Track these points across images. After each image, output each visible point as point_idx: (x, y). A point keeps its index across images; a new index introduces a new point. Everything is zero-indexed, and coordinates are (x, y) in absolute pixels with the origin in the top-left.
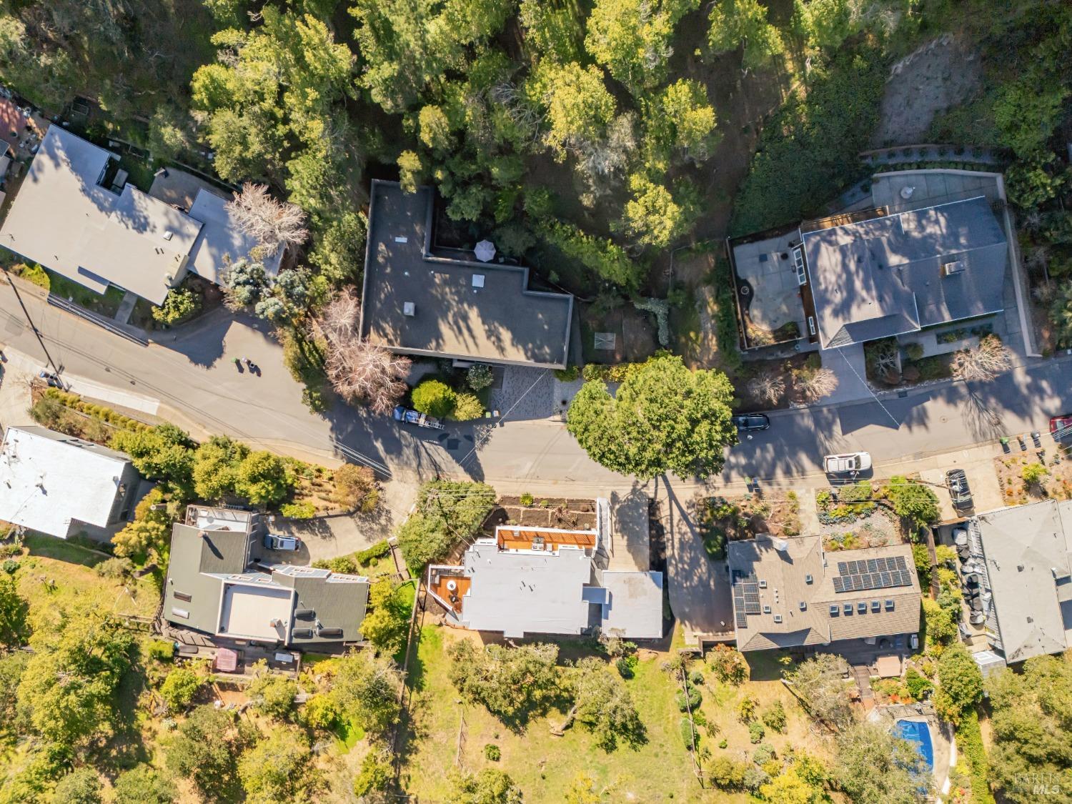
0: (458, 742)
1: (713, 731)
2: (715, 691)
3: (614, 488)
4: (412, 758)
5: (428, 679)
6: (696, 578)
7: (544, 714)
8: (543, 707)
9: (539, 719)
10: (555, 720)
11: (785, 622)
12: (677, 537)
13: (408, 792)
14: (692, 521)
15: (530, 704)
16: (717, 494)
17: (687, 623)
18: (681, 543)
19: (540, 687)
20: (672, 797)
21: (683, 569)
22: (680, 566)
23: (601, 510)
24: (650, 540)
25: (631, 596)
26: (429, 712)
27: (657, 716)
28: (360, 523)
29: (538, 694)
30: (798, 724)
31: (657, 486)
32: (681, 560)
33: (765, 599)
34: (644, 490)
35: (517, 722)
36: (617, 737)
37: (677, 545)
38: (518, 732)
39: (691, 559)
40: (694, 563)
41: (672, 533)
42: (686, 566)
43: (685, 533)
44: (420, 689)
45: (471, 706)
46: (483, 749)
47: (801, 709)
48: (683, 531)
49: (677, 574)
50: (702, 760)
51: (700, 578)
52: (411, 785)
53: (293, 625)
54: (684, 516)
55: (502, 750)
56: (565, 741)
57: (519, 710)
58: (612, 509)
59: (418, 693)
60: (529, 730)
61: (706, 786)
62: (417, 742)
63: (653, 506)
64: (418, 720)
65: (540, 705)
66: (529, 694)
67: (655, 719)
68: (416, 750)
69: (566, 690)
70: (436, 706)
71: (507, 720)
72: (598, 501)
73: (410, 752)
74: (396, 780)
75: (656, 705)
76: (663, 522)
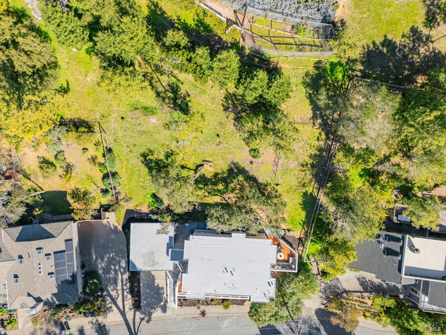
0: (280, 161)
1: (93, 159)
2: (93, 185)
3: (165, 314)
4: (314, 152)
5: (299, 199)
6: (106, 259)
7: (216, 174)
8: (216, 179)
9: (220, 171)
10: (208, 171)
11: (34, 250)
12: (119, 287)
13: (320, 130)
14: (109, 298)
15: (226, 181)
16: (90, 319)
17: (113, 228)
18: (116, 283)
19: (219, 191)
20: (122, 118)
21: (115, 265)
22: (117, 268)
23: (174, 300)
24: (139, 284)
25: (153, 253)
26: (300, 180)
27: (135, 170)
28: (339, 285)
29: (221, 187)
30: (30, 163)
31: (134, 320)
32: (116, 271)
33: (49, 265)
34: (142, 316)
35: (236, 171)
36: (164, 158)
37: (119, 282)
38: (236, 165)
39: (109, 273)
40: (107, 270)
41: (123, 290)
42: (113, 267)
43: (113, 290)
44: (305, 194)
45: (269, 182)
46: (262, 155)
47: (28, 172)
48: (115, 291)
49: (119, 262)
50: (100, 141)
51: (102, 259)
52: (317, 135)
53: (402, 248)
54: (114, 301)
55: (248, 154)
56: (202, 157)
57: (234, 178)
58: (166, 301)
59: (307, 192)
60: (227, 165)
61: (97, 124)
62: (310, 161)
63: (137, 306)
64: (308, 175)
65: (219, 180)
66: (227, 187)
67: (136, 168)
68: (311, 157)
69: (200, 189)
70: (294, 182)
71: (242, 171)
72: (176, 306)
73: (316, 155)
74: (328, 138)
75: (136, 176)
76: (129, 296)
